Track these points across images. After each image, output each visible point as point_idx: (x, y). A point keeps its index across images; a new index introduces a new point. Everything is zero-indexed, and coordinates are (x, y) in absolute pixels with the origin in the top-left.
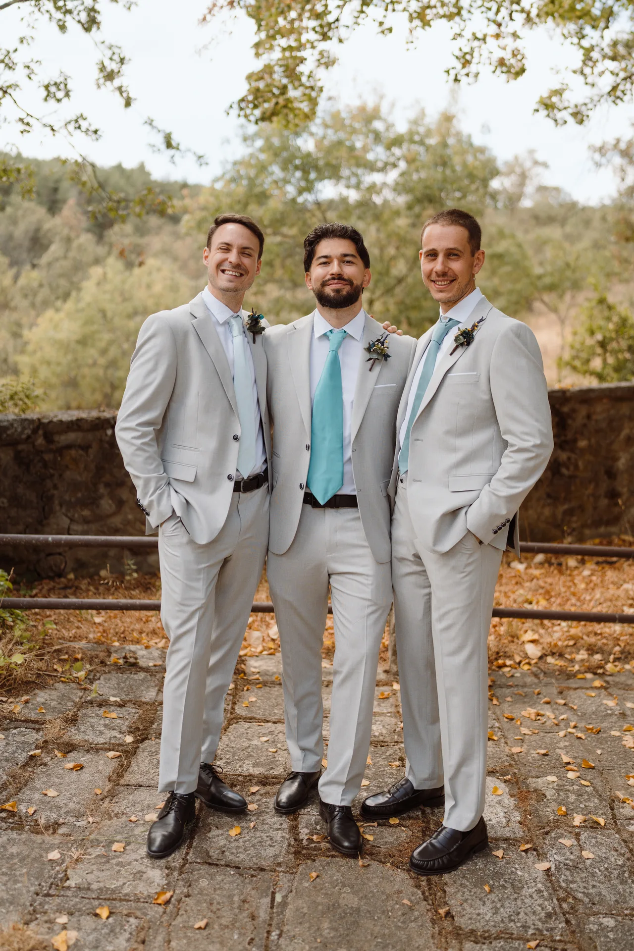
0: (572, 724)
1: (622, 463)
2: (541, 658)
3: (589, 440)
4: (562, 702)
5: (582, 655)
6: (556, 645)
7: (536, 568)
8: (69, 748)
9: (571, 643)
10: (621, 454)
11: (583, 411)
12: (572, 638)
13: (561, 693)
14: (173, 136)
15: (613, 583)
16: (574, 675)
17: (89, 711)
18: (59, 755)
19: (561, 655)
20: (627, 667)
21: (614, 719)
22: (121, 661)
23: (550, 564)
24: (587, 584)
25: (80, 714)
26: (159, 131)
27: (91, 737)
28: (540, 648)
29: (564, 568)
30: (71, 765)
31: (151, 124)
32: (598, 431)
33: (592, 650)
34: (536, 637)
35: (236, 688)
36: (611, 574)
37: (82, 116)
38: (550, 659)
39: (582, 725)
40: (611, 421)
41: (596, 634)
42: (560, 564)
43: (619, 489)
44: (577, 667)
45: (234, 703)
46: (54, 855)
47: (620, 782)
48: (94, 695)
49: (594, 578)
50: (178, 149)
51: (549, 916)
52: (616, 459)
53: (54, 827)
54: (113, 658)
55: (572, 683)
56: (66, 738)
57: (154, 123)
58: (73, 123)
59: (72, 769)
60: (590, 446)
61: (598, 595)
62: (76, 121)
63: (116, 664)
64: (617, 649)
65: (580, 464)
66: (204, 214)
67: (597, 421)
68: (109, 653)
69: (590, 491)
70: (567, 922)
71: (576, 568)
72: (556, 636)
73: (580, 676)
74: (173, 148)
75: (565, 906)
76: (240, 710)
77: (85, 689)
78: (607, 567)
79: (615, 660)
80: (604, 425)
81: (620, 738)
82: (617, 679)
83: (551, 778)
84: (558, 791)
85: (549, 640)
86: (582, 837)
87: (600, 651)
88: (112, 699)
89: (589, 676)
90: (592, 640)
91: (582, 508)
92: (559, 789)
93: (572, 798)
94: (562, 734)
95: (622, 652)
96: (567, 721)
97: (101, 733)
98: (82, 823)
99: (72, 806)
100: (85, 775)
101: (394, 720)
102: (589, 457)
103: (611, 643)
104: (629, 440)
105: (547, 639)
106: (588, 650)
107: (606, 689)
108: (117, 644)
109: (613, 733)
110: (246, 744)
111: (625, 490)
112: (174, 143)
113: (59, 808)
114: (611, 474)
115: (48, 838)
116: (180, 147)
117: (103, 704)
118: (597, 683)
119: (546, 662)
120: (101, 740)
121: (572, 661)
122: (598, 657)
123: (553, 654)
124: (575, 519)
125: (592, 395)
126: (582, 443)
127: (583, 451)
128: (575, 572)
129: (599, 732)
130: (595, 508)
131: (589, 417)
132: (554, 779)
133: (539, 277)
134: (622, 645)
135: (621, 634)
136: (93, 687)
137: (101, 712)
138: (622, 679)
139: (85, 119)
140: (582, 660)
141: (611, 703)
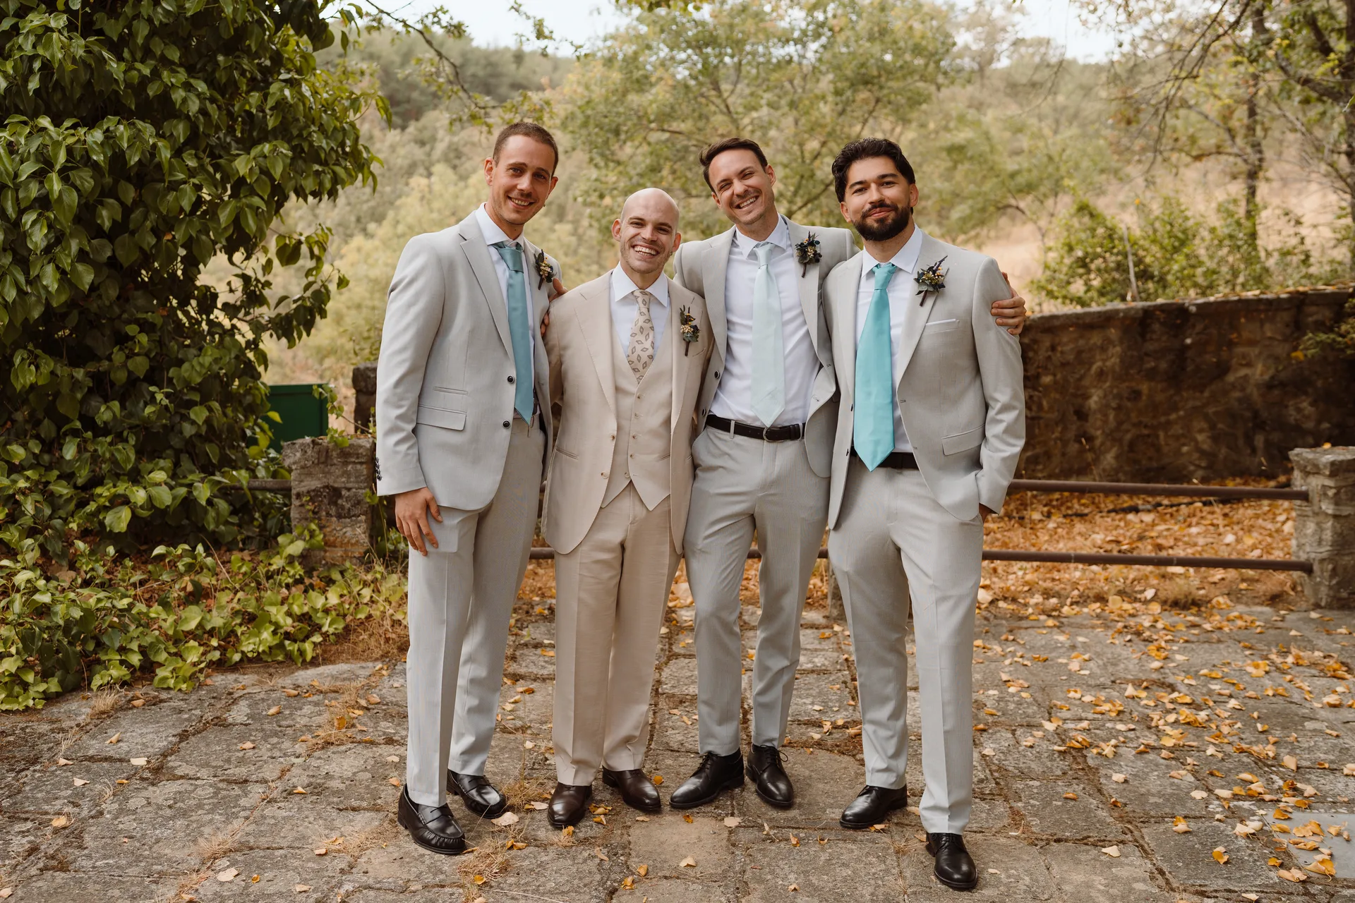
0: (1019, 654)
1: (1094, 401)
2: (992, 602)
3: (1055, 375)
4: (1011, 638)
5: (1038, 598)
6: (1008, 589)
7: (994, 522)
8: (516, 678)
9: (1026, 588)
10: (1093, 391)
11: (1046, 341)
12: (1026, 583)
13: (1011, 631)
14: (545, 24)
15: (1080, 533)
16: (1027, 618)
17: (526, 651)
18: (509, 682)
19: (1014, 600)
20: (1085, 610)
21: (1062, 650)
22: (546, 612)
23: (1010, 517)
24: (1051, 536)
25: (518, 653)
26: (528, 18)
27: (535, 670)
28: (991, 593)
29: (1027, 521)
30: (521, 689)
31: (517, 10)
32: (1063, 365)
33: (1047, 594)
34: (988, 582)
35: (670, 632)
36: (1079, 527)
37: (442, 8)
38: (1001, 604)
39: (1028, 655)
40: (1079, 353)
41: (1053, 580)
42: (1022, 518)
43: (1092, 431)
44: (1030, 610)
45: (671, 644)
46: (529, 745)
47: (1061, 695)
48: (527, 639)
49: (1060, 530)
50: (551, 38)
51: (981, 781)
52: (1087, 397)
53: (523, 729)
54: (538, 609)
55: (1024, 623)
56: (511, 670)
57: (522, 9)
58: (431, 17)
59: (525, 692)
60: (1056, 382)
61: (1061, 545)
62: (435, 15)
63: (541, 615)
64: (1076, 592)
65: (1045, 403)
66: (570, 108)
67: (1062, 352)
68: (532, 607)
69: (1057, 434)
70: (997, 783)
71: (1040, 521)
72: (1010, 582)
73: (1033, 617)
74: (546, 37)
75: (996, 774)
76: (676, 649)
77: (516, 635)
78: (1076, 520)
79: (1072, 604)
80: (1071, 357)
81: (1067, 664)
82: (1072, 620)
83: (991, 692)
84: (998, 701)
85: (1002, 585)
86: (1018, 733)
87: (1057, 595)
88: (546, 642)
89: (1043, 617)
90: (1049, 584)
91: (1048, 455)
92: (1000, 700)
93: (1012, 706)
94: (1007, 662)
95: (1080, 596)
96: (1013, 654)
97: (543, 667)
98: (545, 727)
99: (532, 716)
100: (538, 697)
101: (835, 654)
102: (1054, 395)
103: (1068, 588)
104: (1101, 374)
105: (998, 584)
106: (1043, 594)
107: (1059, 627)
108: (537, 599)
109: (1060, 660)
110: (689, 674)
111: (1099, 433)
112: (547, 32)
113: (520, 718)
114: (1082, 415)
115: (519, 735)
116: (554, 36)
117: (537, 645)
118: (1051, 622)
119: (997, 607)
120: (545, 672)
121: (1026, 605)
122: (1054, 601)
123: (1005, 599)
124: (1040, 467)
125: (1057, 323)
126: (1047, 379)
127: (1046, 387)
128: (1040, 525)
129: (1046, 660)
130: (1064, 455)
131: (1053, 348)
132: (996, 692)
133: (1013, 176)
134: (1081, 589)
135: (1080, 579)
136: (524, 632)
137: (539, 651)
138: (1079, 620)
139: (445, 13)
140: (1037, 604)
141: (1062, 638)
